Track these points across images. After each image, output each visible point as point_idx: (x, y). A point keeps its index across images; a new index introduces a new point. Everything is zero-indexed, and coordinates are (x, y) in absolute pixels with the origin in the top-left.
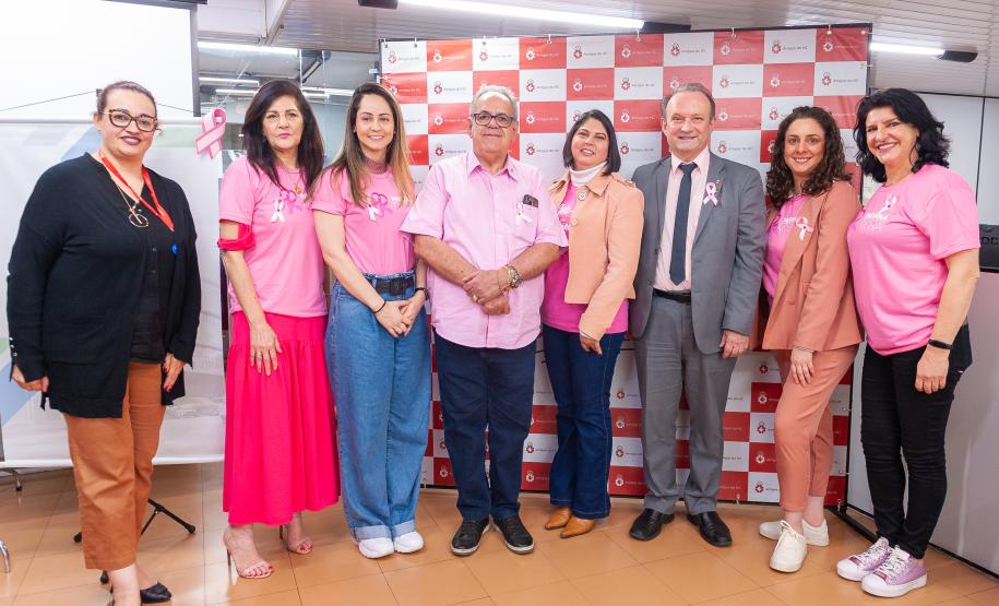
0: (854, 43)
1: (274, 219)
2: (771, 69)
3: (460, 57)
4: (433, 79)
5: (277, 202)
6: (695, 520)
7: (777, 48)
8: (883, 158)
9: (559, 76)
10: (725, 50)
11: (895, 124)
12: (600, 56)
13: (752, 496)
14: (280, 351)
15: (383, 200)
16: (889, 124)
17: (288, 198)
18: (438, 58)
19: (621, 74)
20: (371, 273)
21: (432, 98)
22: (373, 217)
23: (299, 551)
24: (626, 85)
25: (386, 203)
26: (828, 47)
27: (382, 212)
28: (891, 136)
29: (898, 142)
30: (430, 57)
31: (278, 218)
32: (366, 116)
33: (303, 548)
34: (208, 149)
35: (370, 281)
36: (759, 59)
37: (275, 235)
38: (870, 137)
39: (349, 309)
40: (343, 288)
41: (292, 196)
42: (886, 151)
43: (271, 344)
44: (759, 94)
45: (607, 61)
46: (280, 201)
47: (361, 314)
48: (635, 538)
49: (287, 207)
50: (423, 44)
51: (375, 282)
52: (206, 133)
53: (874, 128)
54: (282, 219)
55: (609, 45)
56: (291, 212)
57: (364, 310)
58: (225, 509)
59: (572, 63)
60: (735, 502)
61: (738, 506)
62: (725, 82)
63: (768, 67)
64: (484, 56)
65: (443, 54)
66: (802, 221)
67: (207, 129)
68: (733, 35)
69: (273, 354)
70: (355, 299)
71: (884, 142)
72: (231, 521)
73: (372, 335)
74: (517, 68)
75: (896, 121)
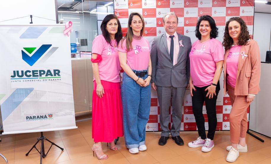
0: (251, 1)
1: (108, 54)
2: (228, 8)
3: (138, 4)
5: (109, 49)
6: (174, 138)
8: (202, 34)
10: (215, 3)
11: (208, 26)
12: (180, 4)
13: (224, 129)
14: (104, 93)
15: (140, 48)
16: (207, 26)
17: (112, 48)
18: (132, 5)
19: (186, 9)
20: (134, 69)
22: (136, 53)
23: (114, 150)
24: (187, 13)
25: (140, 49)
26: (243, 2)
27: (139, 51)
28: (206, 29)
29: (207, 31)
30: (129, 4)
31: (109, 54)
32: (134, 22)
33: (115, 149)
34: (67, 34)
35: (134, 72)
36: (225, 6)
37: (108, 59)
38: (200, 28)
39: (128, 80)
40: (126, 74)
41: (113, 48)
42: (203, 33)
43: (101, 90)
44: (225, 16)
46: (110, 49)
47: (131, 82)
48: (161, 145)
49: (112, 51)
50: (127, 0)
51: (136, 72)
52: (66, 29)
53: (202, 26)
54: (111, 54)
56: (113, 52)
57: (132, 81)
58: (93, 138)
60: (219, 131)
61: (220, 132)
62: (215, 12)
63: (227, 8)
64: (145, 4)
65: (133, 3)
66: (242, 53)
67: (67, 28)
69: (102, 94)
70: (130, 77)
71: (204, 30)
72: (95, 141)
73: (135, 88)
74: (155, 7)
75: (208, 25)
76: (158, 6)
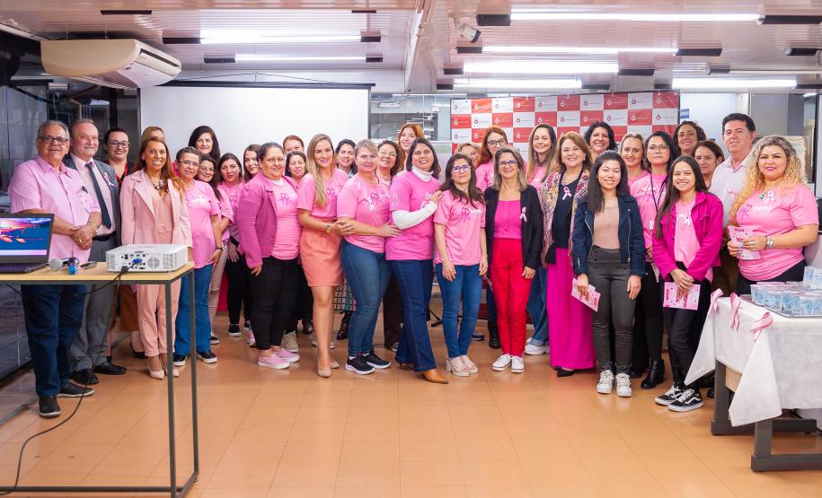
3: (487, 107)
4: (474, 117)
7: (634, 102)
9: (532, 115)
10: (610, 103)
12: (551, 106)
18: (476, 107)
19: (560, 114)
21: (474, 126)
24: (563, 120)
26: (658, 101)
30: (473, 107)
36: (625, 107)
45: (554, 109)
50: (469, 101)
55: (555, 102)
59: (538, 109)
63: (630, 111)
64: (497, 106)
68: (613, 96)
74: (512, 111)
76: (516, 110)
